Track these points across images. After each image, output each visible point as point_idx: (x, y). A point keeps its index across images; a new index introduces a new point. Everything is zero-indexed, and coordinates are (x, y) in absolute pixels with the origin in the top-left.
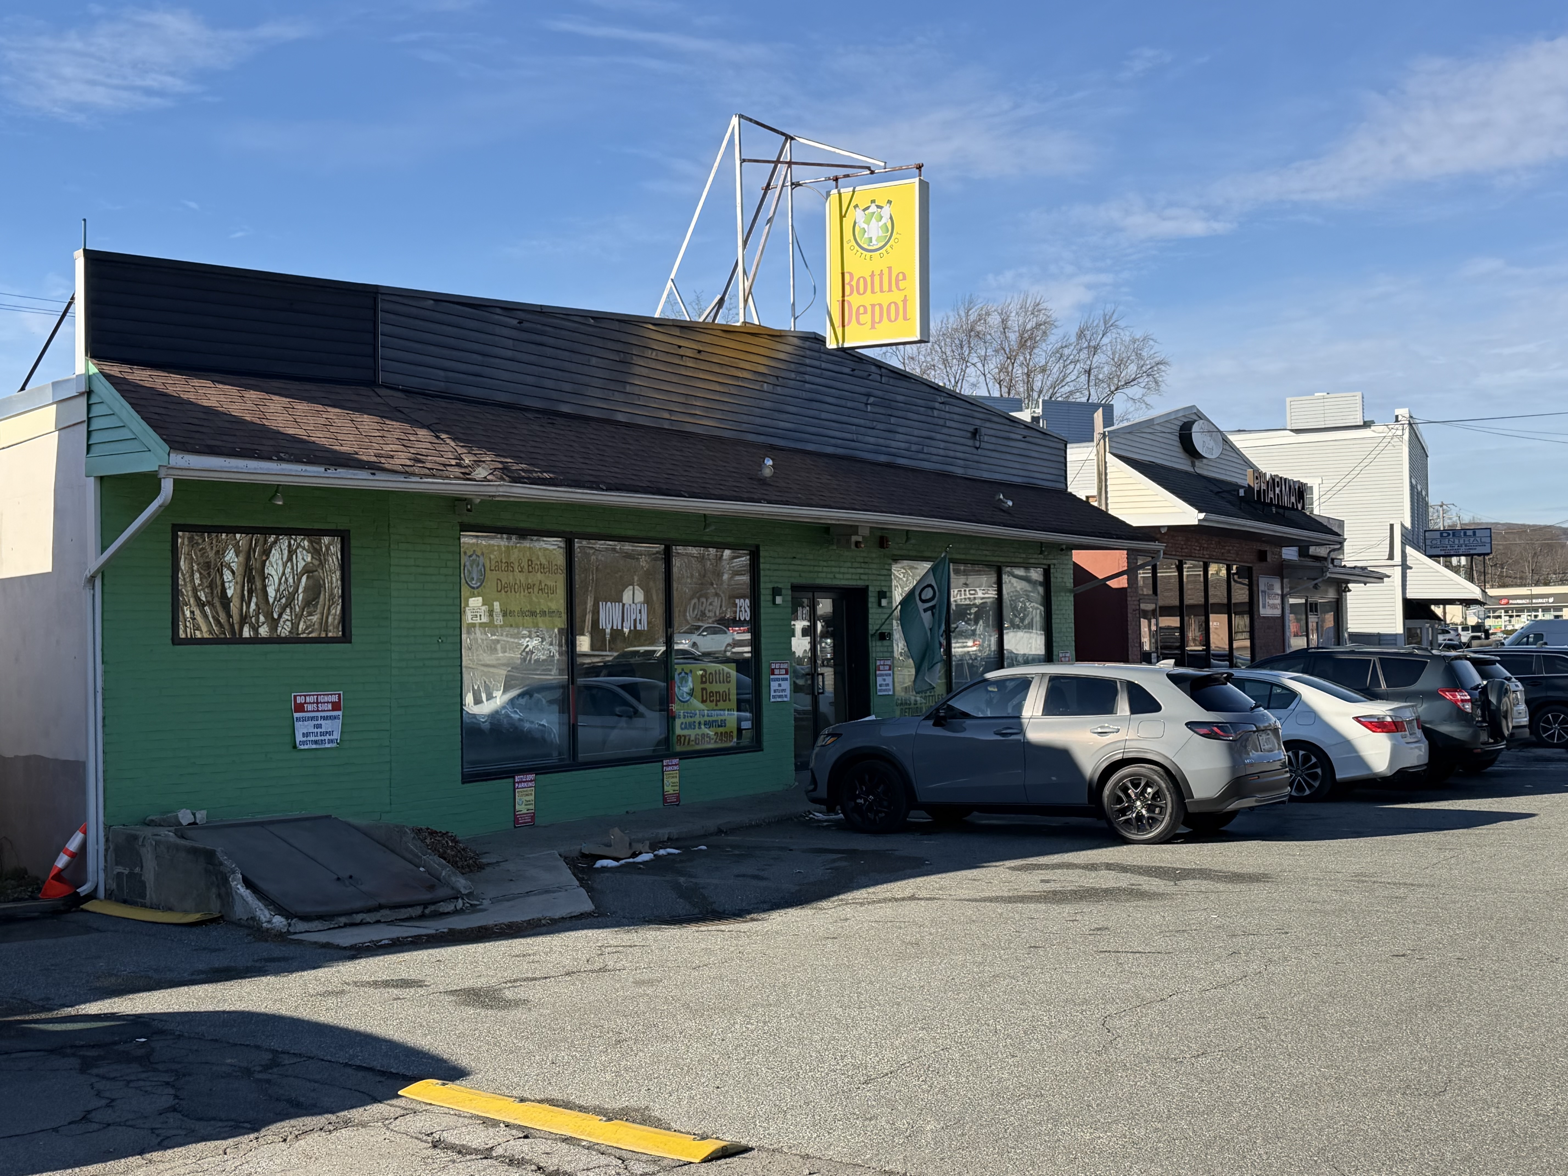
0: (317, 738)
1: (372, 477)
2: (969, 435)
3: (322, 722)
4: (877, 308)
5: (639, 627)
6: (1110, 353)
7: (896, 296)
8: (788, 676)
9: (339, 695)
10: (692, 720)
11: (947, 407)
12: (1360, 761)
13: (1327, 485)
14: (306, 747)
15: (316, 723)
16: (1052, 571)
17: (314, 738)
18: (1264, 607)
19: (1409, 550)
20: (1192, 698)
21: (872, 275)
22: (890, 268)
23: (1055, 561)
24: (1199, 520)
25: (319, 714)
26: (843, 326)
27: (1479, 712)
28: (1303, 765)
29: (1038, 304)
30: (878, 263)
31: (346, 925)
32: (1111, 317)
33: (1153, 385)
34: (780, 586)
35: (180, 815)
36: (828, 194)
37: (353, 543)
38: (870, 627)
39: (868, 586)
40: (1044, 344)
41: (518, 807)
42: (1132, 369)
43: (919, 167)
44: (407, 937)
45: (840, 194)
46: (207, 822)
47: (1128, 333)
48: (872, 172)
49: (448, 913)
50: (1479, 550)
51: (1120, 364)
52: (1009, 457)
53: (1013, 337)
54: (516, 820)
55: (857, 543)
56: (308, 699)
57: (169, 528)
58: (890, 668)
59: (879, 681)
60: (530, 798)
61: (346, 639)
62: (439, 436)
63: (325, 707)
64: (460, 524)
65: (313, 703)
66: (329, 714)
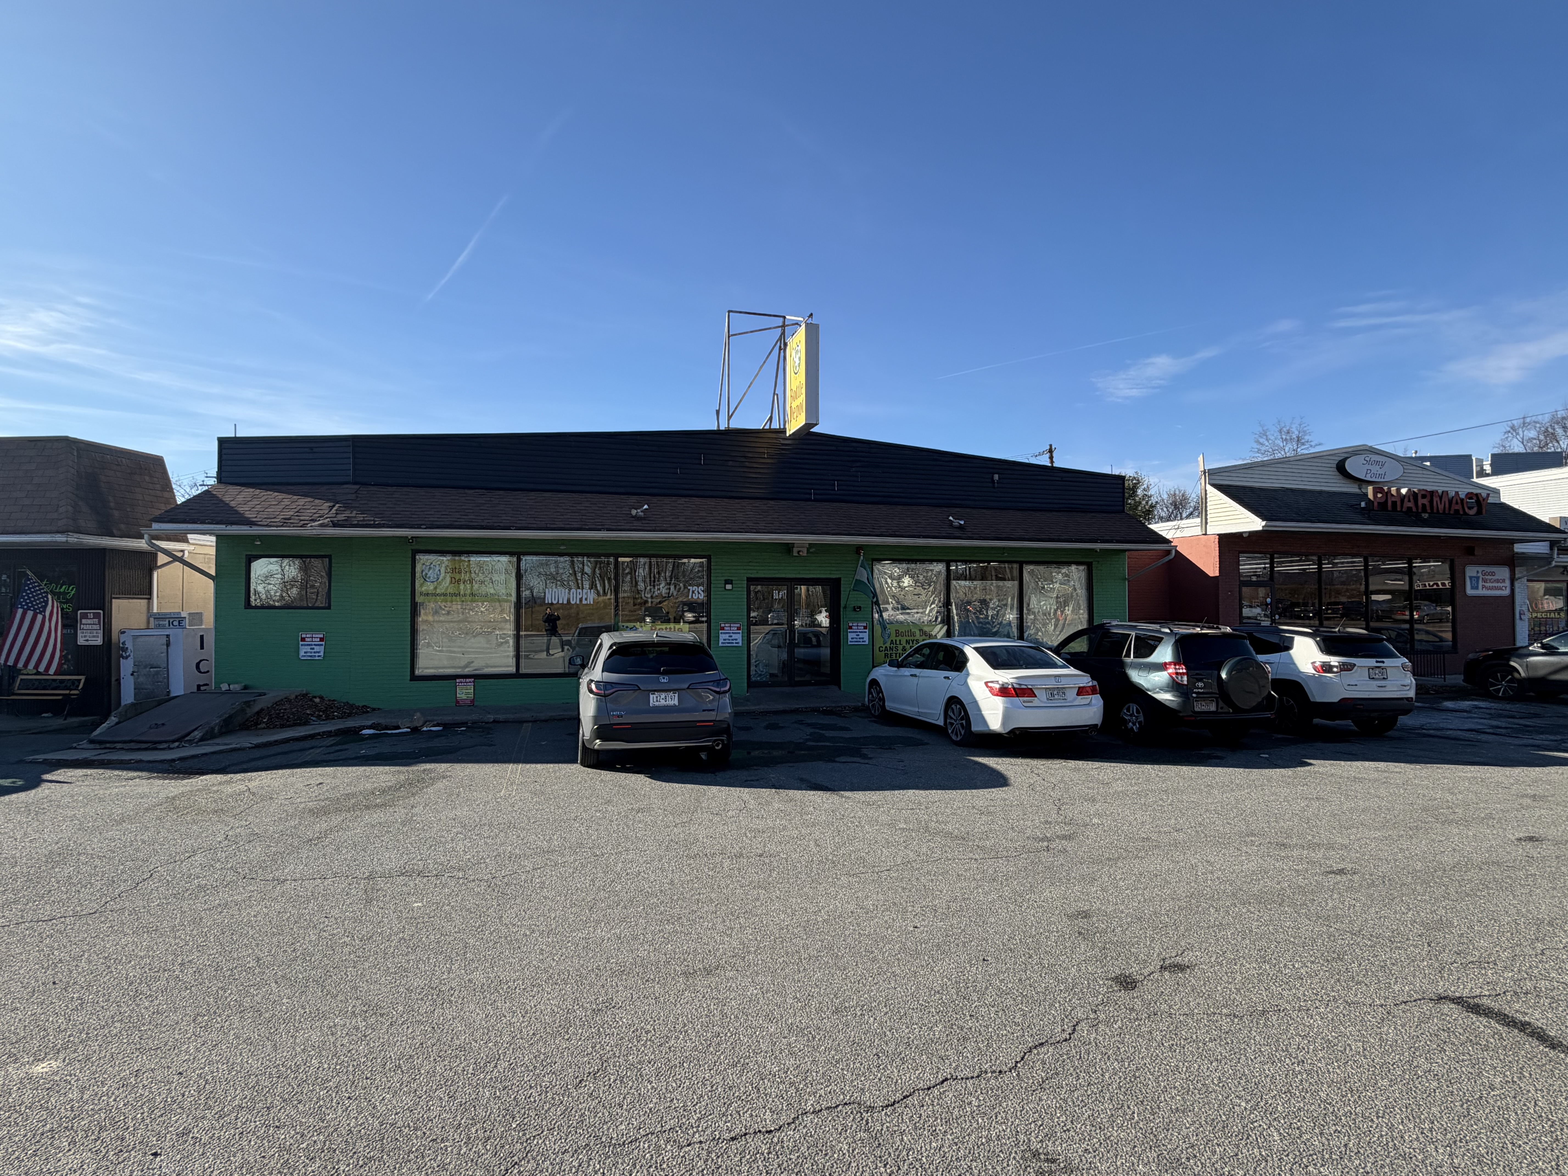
2: (984, 480)
3: (314, 647)
5: (585, 602)
8: (740, 631)
9: (324, 634)
11: (954, 463)
14: (305, 658)
16: (1095, 566)
17: (310, 655)
18: (1477, 589)
21: (796, 389)
22: (800, 382)
23: (1099, 560)
24: (1263, 527)
25: (313, 643)
26: (791, 421)
30: (797, 381)
34: (731, 579)
37: (333, 561)
38: (842, 602)
39: (839, 578)
41: (458, 695)
52: (1040, 492)
54: (457, 702)
55: (799, 552)
56: (308, 636)
57: (244, 557)
58: (865, 628)
59: (850, 636)
60: (469, 691)
61: (329, 608)
62: (334, 506)
63: (316, 640)
64: (412, 550)
65: (310, 637)
66: (318, 643)
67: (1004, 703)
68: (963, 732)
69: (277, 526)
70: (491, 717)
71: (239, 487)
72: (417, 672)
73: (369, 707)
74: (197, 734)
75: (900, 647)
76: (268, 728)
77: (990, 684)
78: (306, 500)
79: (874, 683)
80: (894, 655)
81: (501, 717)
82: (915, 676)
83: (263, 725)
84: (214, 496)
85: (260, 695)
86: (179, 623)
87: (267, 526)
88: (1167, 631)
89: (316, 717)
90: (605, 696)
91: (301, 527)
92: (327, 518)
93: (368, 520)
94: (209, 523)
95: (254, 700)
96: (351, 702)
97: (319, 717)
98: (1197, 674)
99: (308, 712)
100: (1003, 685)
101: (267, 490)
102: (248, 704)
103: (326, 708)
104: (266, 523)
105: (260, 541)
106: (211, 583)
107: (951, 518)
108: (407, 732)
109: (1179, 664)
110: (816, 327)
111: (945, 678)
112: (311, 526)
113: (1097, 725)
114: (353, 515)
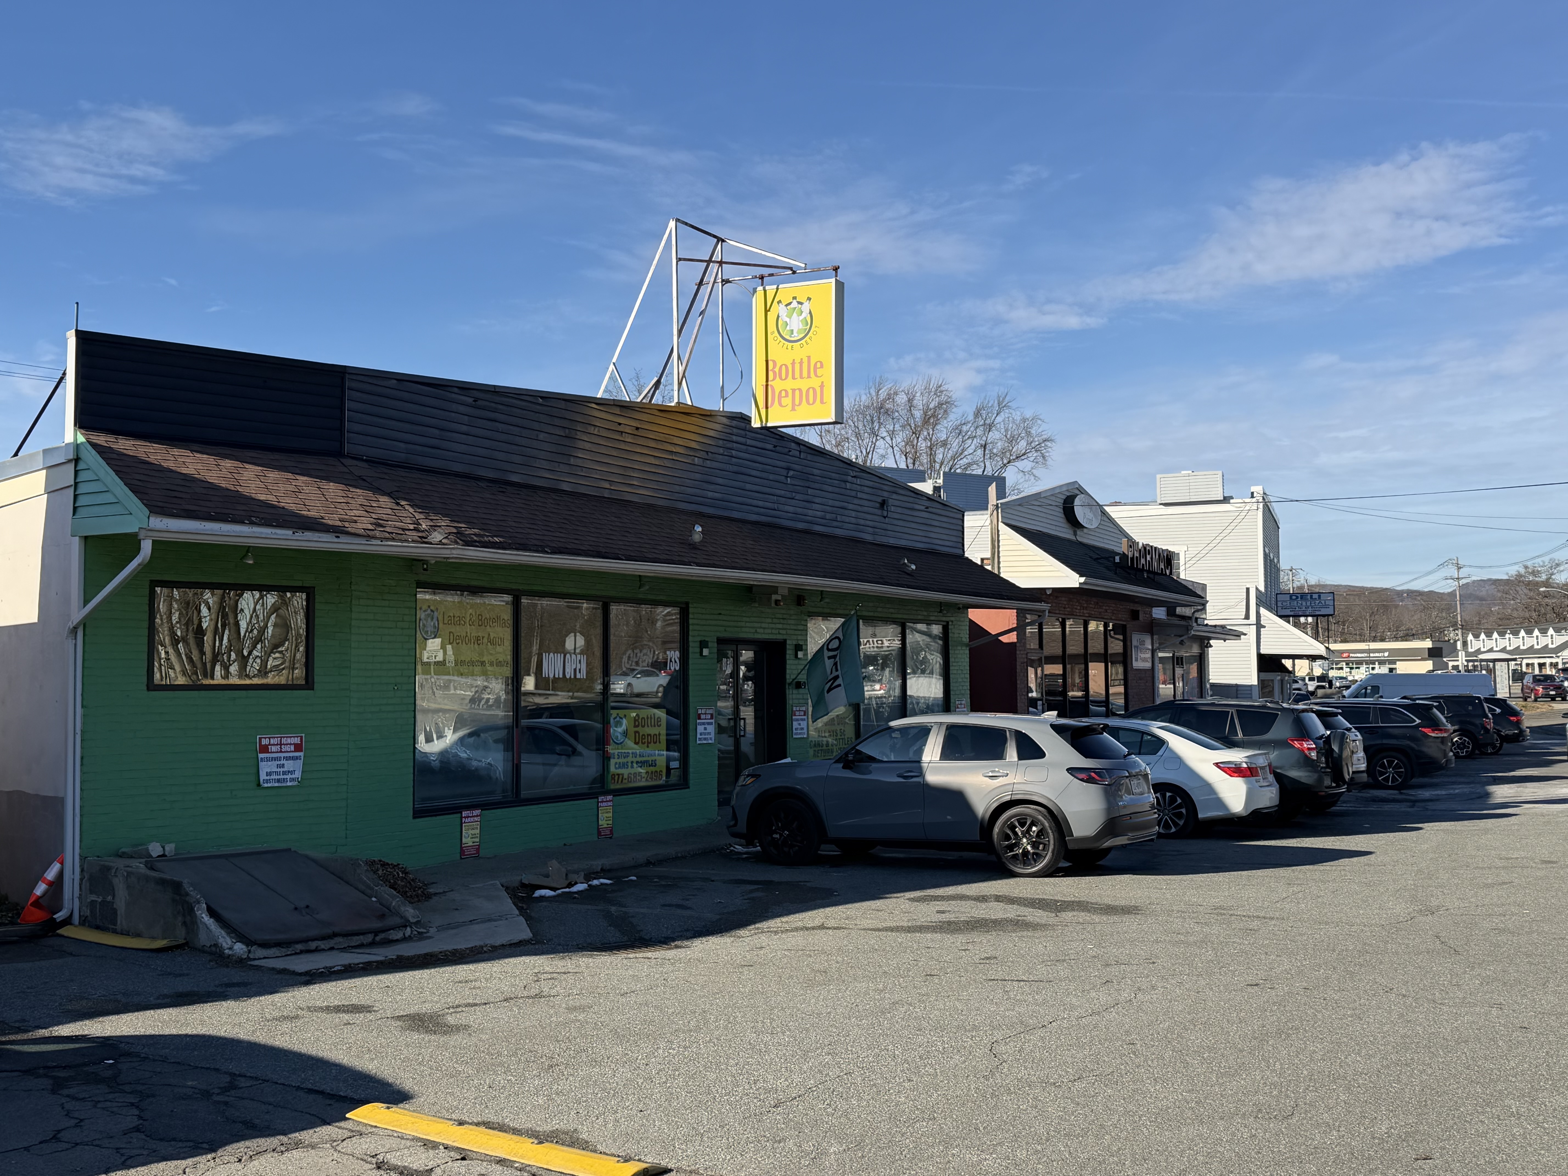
0: (279, 777)
1: (336, 540)
2: (878, 505)
3: (285, 762)
4: (797, 392)
5: (578, 676)
6: (1003, 430)
7: (815, 382)
8: (713, 721)
9: (301, 737)
10: (625, 760)
11: (858, 480)
12: (1220, 803)
13: (1193, 551)
14: (269, 785)
15: (279, 763)
16: (950, 627)
17: (276, 777)
18: (1137, 660)
19: (1263, 611)
20: (1072, 746)
21: (793, 363)
22: (809, 358)
23: (952, 619)
24: (1080, 583)
25: (282, 755)
26: (767, 407)
27: (1323, 759)
28: (1170, 805)
29: (941, 386)
30: (798, 353)
31: (302, 952)
32: (1004, 399)
33: (1041, 459)
34: (707, 639)
35: (150, 848)
36: (755, 291)
37: (318, 598)
38: (788, 677)
39: (785, 640)
40: (945, 421)
41: (464, 840)
42: (1022, 444)
43: (836, 269)
44: (358, 964)
45: (765, 291)
46: (175, 855)
47: (1019, 413)
48: (794, 272)
49: (397, 940)
50: (1324, 611)
51: (1013, 440)
52: (913, 525)
53: (918, 414)
54: (461, 852)
55: (776, 601)
56: (272, 741)
57: (147, 584)
58: (805, 713)
59: (794, 726)
60: (475, 831)
61: (307, 686)
62: (398, 503)
63: (287, 748)
64: (416, 582)
65: (277, 745)
66: (291, 754)
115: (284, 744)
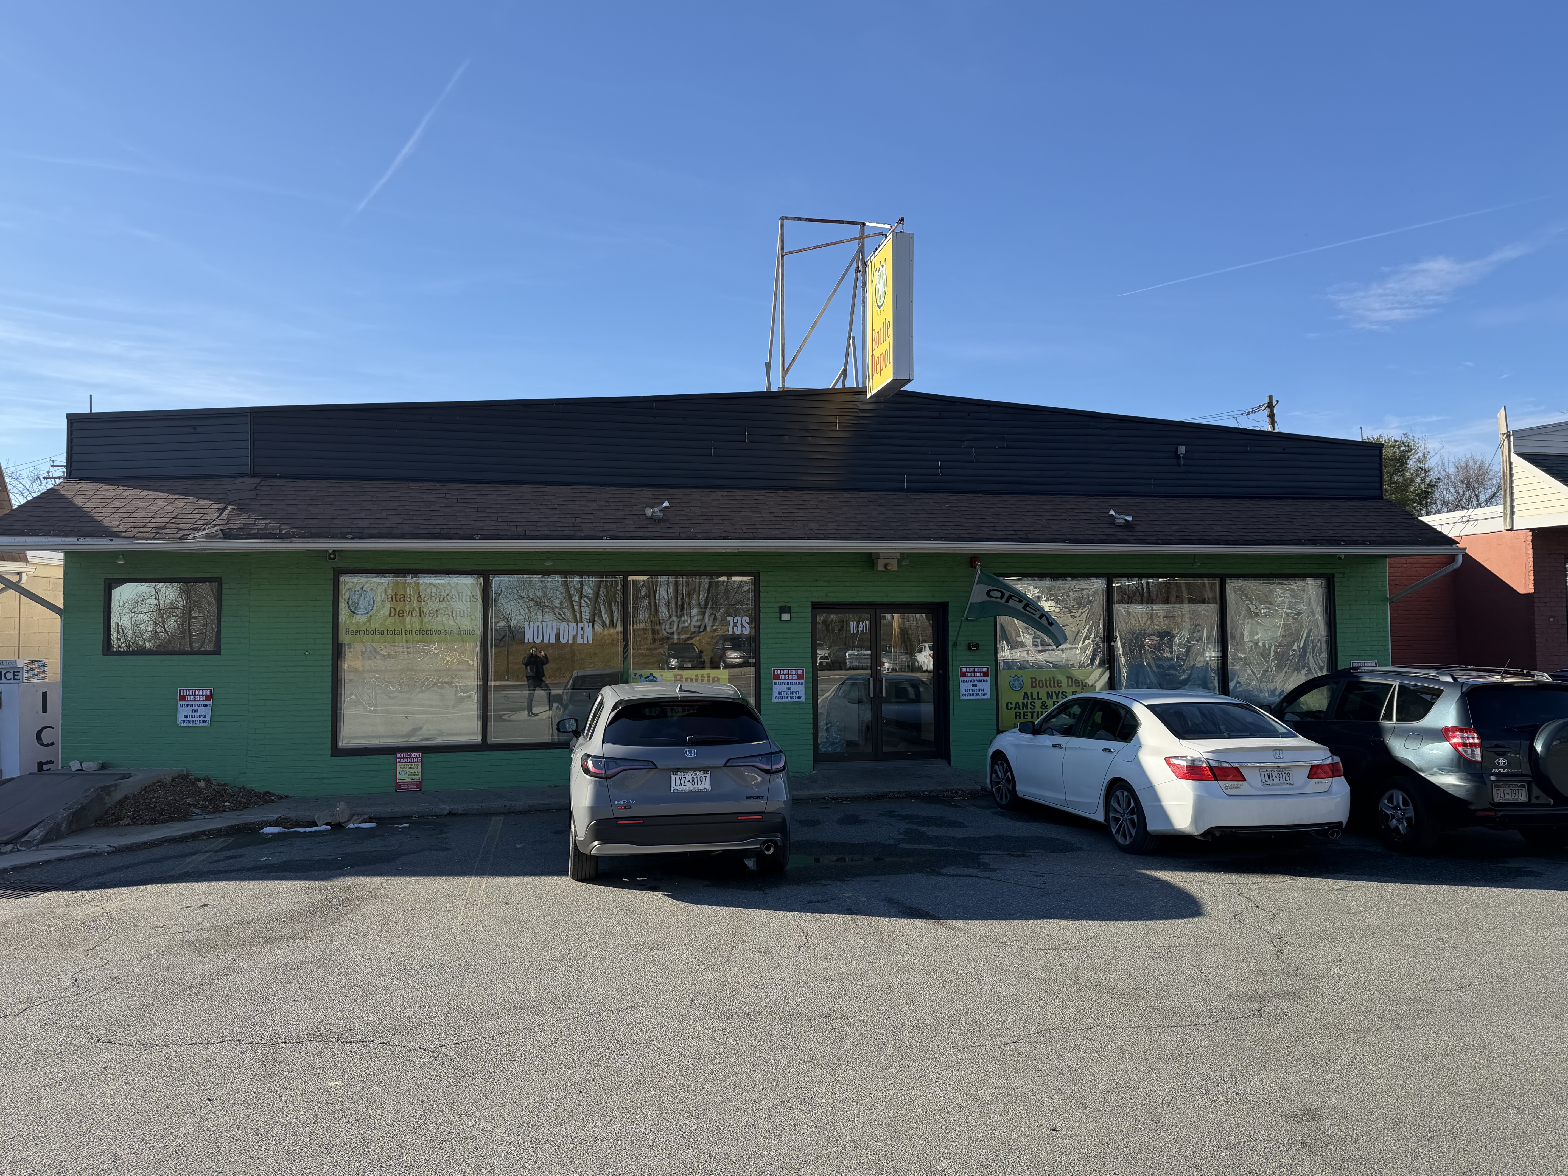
2: (1161, 454)
3: (198, 708)
4: (882, 357)
5: (581, 641)
8: (802, 680)
9: (211, 690)
11: (1116, 431)
14: (185, 725)
15: (194, 708)
16: (1337, 580)
17: (192, 719)
21: (881, 328)
22: (885, 319)
23: (1343, 570)
25: (196, 703)
26: (872, 376)
30: (882, 317)
34: (789, 605)
37: (224, 586)
38: (950, 638)
39: (948, 602)
41: (399, 777)
52: (1251, 470)
54: (398, 786)
55: (886, 565)
56: (189, 693)
57: (102, 582)
58: (985, 675)
59: (964, 686)
60: (416, 770)
61: (217, 652)
62: (225, 508)
63: (200, 698)
64: (334, 569)
65: (192, 695)
66: (203, 703)
67: (1195, 789)
68: (1133, 833)
69: (147, 539)
70: (445, 808)
71: (95, 484)
72: (340, 744)
73: (274, 794)
74: (37, 833)
75: (1038, 704)
76: (135, 824)
77: (1174, 761)
78: (186, 501)
79: (999, 757)
80: (1030, 714)
81: (459, 807)
82: (1060, 747)
83: (127, 821)
84: (62, 497)
85: (125, 776)
86: (14, 675)
87: (133, 537)
88: (1450, 679)
89: (201, 809)
90: (607, 778)
91: (180, 539)
92: (215, 526)
93: (274, 528)
94: (55, 535)
95: (116, 785)
96: (249, 787)
97: (204, 809)
98: (1497, 746)
99: (189, 801)
100: (1193, 762)
101: (134, 487)
102: (107, 790)
103: (215, 795)
104: (132, 535)
105: (124, 559)
106: (57, 619)
107: (1112, 512)
108: (326, 831)
109: (1468, 730)
110: (910, 236)
111: (1105, 750)
112: (194, 538)
113: (1341, 823)
114: (252, 521)
115: (197, 695)
